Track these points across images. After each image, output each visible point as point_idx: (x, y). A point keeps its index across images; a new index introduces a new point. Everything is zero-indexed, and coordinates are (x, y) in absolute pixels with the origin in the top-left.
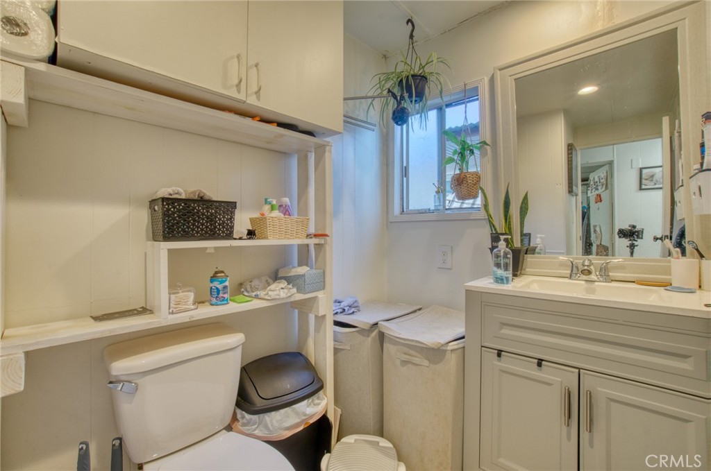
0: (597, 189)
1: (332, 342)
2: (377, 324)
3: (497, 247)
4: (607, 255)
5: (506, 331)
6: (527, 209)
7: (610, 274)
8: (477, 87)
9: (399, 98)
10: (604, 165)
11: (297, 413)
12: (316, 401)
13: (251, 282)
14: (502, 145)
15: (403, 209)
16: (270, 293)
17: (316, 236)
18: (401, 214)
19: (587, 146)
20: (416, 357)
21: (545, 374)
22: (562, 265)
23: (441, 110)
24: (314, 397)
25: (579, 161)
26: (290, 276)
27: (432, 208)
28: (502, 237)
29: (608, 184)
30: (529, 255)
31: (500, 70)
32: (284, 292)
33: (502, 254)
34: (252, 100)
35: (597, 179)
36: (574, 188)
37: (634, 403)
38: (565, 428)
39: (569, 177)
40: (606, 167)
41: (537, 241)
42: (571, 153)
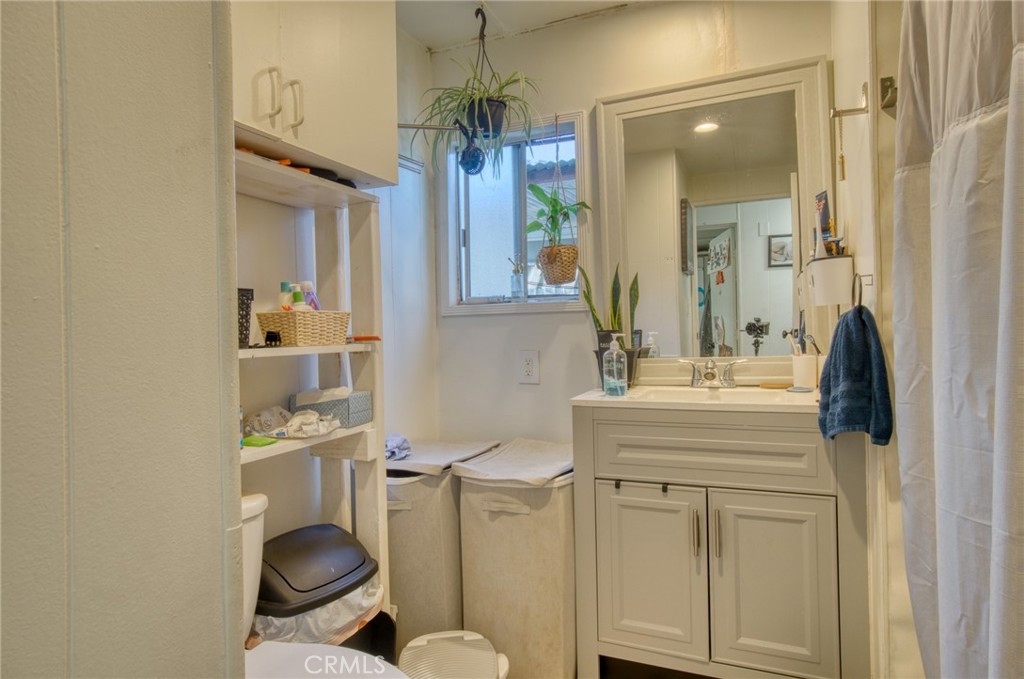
0: (718, 264)
1: (386, 502)
2: (449, 467)
3: (609, 349)
4: (731, 355)
5: (625, 454)
6: (637, 297)
7: (735, 378)
8: (573, 123)
9: (470, 134)
10: (725, 230)
11: (350, 607)
12: (371, 591)
13: (259, 416)
14: (606, 209)
15: (461, 295)
16: (304, 428)
17: (358, 339)
18: (459, 304)
19: (703, 203)
20: (511, 503)
21: (673, 500)
22: (682, 370)
23: (518, 147)
24: (368, 584)
25: (696, 222)
26: (319, 404)
27: (509, 294)
28: (614, 336)
29: (731, 257)
30: (642, 359)
31: (605, 104)
32: (324, 426)
33: (615, 357)
34: (288, 138)
35: (718, 250)
36: (689, 263)
37: (759, 514)
38: (693, 559)
39: (682, 247)
40: (728, 233)
41: (649, 340)
42: (685, 213)
